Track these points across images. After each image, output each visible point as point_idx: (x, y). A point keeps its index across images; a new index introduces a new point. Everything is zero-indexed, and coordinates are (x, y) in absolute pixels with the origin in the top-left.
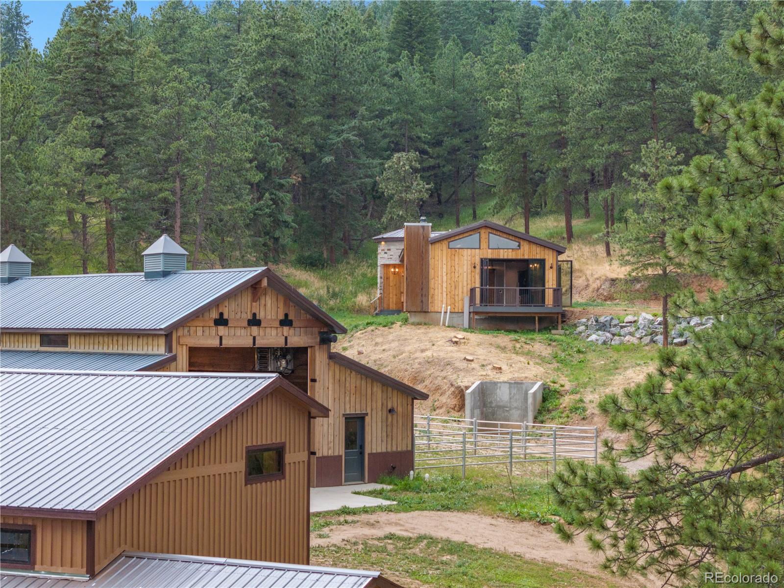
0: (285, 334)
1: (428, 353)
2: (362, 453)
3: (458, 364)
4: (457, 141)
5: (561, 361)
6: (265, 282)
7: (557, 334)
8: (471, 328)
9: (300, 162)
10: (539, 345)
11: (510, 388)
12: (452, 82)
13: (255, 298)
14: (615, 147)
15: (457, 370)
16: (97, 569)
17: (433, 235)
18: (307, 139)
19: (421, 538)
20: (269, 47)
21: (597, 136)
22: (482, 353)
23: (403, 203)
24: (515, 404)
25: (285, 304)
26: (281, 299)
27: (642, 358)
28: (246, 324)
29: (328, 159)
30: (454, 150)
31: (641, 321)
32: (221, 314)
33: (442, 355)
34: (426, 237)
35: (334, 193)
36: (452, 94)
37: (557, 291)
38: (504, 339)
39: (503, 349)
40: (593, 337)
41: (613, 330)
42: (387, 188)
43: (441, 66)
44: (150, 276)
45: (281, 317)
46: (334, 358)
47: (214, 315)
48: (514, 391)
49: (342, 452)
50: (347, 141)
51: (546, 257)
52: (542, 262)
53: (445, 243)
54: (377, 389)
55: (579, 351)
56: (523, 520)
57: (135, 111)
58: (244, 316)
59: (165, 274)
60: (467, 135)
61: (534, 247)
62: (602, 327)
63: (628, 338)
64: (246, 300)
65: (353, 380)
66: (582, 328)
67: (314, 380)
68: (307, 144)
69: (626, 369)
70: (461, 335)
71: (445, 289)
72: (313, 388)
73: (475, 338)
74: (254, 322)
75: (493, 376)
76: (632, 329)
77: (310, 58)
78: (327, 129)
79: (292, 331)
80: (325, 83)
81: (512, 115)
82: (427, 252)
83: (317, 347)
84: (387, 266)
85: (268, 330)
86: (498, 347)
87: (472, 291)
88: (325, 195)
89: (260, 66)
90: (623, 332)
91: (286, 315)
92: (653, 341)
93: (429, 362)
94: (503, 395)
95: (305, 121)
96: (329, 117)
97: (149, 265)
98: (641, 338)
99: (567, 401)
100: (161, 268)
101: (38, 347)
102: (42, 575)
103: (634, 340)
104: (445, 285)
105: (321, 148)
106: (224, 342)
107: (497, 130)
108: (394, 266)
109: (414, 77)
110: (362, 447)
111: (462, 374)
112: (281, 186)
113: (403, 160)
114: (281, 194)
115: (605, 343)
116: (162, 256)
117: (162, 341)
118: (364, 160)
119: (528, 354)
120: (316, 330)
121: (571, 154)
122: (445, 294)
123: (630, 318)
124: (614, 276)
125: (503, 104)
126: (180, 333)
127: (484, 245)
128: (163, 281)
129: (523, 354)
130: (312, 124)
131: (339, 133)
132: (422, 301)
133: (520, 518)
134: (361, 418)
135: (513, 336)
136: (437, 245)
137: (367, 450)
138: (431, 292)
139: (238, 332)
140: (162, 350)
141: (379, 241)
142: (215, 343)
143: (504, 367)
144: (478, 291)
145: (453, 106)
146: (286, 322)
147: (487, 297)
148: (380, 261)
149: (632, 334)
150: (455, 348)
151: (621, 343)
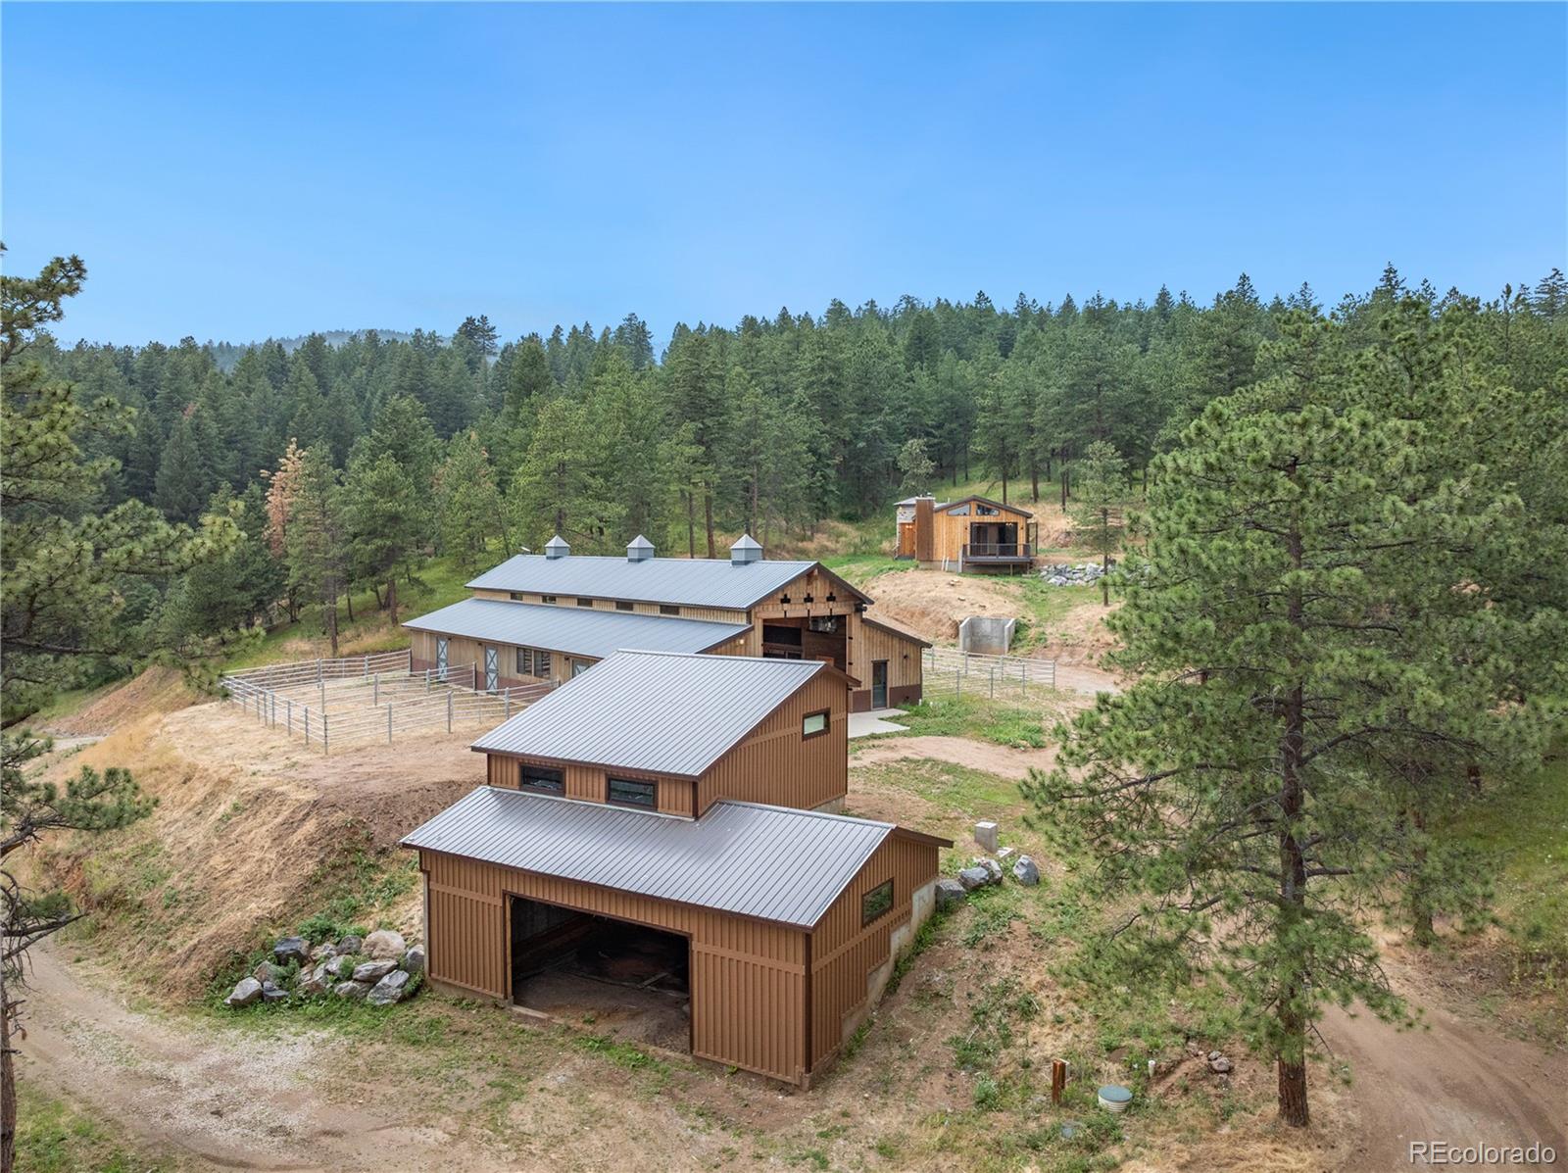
0: (831, 607)
1: (933, 594)
2: (885, 687)
3: (954, 603)
4: (954, 426)
5: (1029, 600)
6: (816, 572)
7: (1027, 578)
8: (964, 573)
9: (842, 447)
10: (1012, 585)
11: (992, 622)
12: (951, 382)
13: (809, 582)
14: (1070, 435)
15: (953, 607)
16: (700, 813)
17: (937, 506)
18: (847, 431)
19: (926, 761)
20: (819, 365)
21: (1056, 426)
22: (971, 594)
23: (915, 476)
24: (995, 636)
25: (830, 586)
26: (828, 583)
27: (1088, 597)
28: (803, 601)
29: (861, 444)
30: (951, 432)
31: (1088, 569)
32: (786, 596)
33: (943, 595)
34: (931, 507)
35: (866, 468)
36: (950, 391)
37: (1026, 548)
38: (988, 582)
39: (987, 590)
40: (1053, 580)
41: (1068, 575)
42: (903, 465)
43: (943, 370)
44: (736, 564)
45: (828, 595)
46: (863, 621)
47: (781, 596)
48: (995, 625)
49: (871, 688)
50: (875, 431)
51: (1019, 521)
52: (1016, 524)
53: (945, 512)
54: (896, 642)
55: (1042, 592)
56: (1001, 744)
57: (725, 417)
58: (802, 596)
59: (746, 563)
60: (961, 421)
61: (1009, 514)
62: (1060, 573)
63: (1078, 581)
64: (803, 584)
65: (878, 637)
66: (1044, 573)
67: (851, 638)
68: (846, 434)
69: (1077, 606)
70: (956, 579)
71: (945, 545)
72: (850, 643)
73: (967, 581)
74: (809, 599)
75: (979, 612)
76: (1081, 575)
77: (849, 371)
78: (860, 423)
79: (835, 604)
80: (860, 389)
81: (995, 410)
82: (932, 517)
83: (853, 615)
84: (903, 524)
85: (819, 604)
86: (983, 588)
87: (965, 546)
88: (859, 471)
89: (813, 378)
90: (1074, 577)
91: (831, 594)
93: (934, 601)
94: (986, 627)
95: (846, 417)
96: (863, 413)
97: (735, 556)
99: (1032, 632)
100: (743, 559)
101: (658, 614)
102: (662, 816)
103: (1083, 583)
104: (944, 541)
105: (856, 436)
106: (788, 614)
107: (983, 421)
108: (909, 525)
109: (923, 379)
110: (885, 683)
111: (957, 611)
112: (829, 465)
113: (915, 444)
114: (828, 471)
115: (1061, 585)
116: (743, 549)
117: (745, 615)
118: (888, 444)
119: (1005, 594)
120: (852, 603)
121: (1037, 439)
122: (944, 548)
123: (1080, 566)
124: (1068, 529)
125: (987, 402)
126: (757, 609)
127: (972, 513)
128: (745, 567)
129: (1001, 594)
130: (850, 419)
131: (869, 426)
132: (928, 553)
133: (998, 742)
134: (885, 663)
135: (994, 579)
136: (940, 513)
137: (889, 686)
138: (935, 546)
139: (798, 607)
140: (744, 622)
141: (897, 506)
142: (782, 615)
143: (988, 606)
144: (969, 548)
145: (951, 399)
146: (831, 598)
147: (975, 551)
148: (898, 521)
149: (1080, 578)
150: (952, 590)
151: (1074, 585)
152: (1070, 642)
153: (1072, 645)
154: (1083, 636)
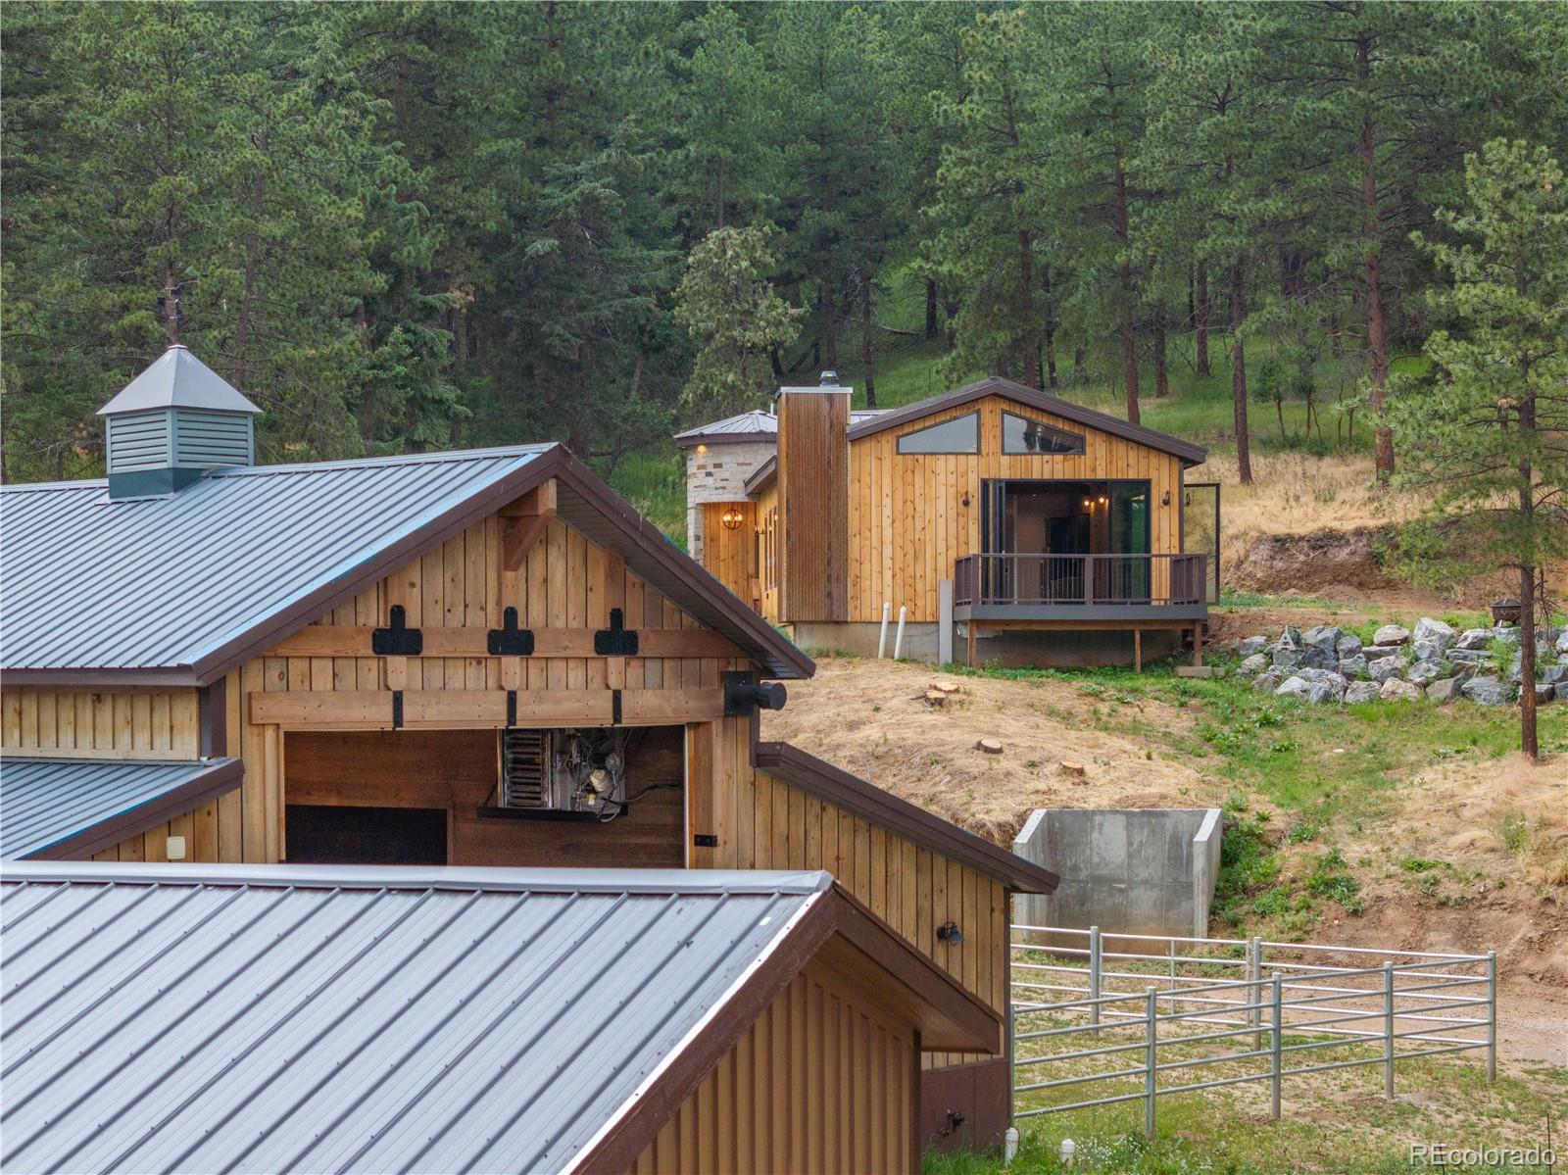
0: (614, 683)
1: (872, 733)
3: (962, 761)
4: (832, 219)
5: (1228, 750)
6: (549, 498)
7: (1195, 674)
8: (957, 664)
9: (473, 257)
10: (1157, 704)
11: (1129, 826)
12: (818, 75)
13: (513, 556)
14: (1274, 205)
15: (962, 778)
17: (856, 419)
18: (488, 198)
21: (1220, 180)
22: (1017, 730)
24: (1144, 874)
25: (611, 575)
26: (598, 556)
27: (1443, 736)
28: (480, 646)
29: (541, 245)
30: (827, 239)
31: (1419, 637)
32: (398, 613)
33: (911, 736)
34: (838, 427)
35: (560, 333)
36: (817, 104)
37: (1184, 566)
38: (1062, 691)
39: (1067, 718)
40: (1294, 684)
41: (1345, 662)
42: (694, 316)
44: (131, 488)
45: (600, 622)
46: (774, 762)
47: (373, 616)
48: (1141, 836)
50: (591, 199)
51: (1153, 475)
52: (1144, 486)
53: (886, 444)
54: (903, 864)
55: (1267, 722)
58: (476, 618)
59: (183, 479)
60: (856, 204)
61: (1121, 448)
62: (1312, 656)
63: (1390, 684)
64: (482, 560)
65: (829, 835)
66: (1255, 660)
67: (707, 841)
68: (488, 208)
69: (1414, 768)
70: (947, 682)
71: (888, 563)
73: (985, 688)
74: (511, 639)
75: (1067, 792)
76: (1401, 662)
78: (538, 175)
79: (635, 670)
80: (531, 59)
81: (998, 138)
82: (841, 462)
83: (716, 727)
84: (709, 508)
85: (557, 669)
86: (1051, 713)
87: (962, 565)
88: (531, 338)
90: (1374, 669)
91: (617, 616)
92: (1460, 692)
93: (880, 756)
94: (1110, 845)
95: (484, 150)
96: (541, 142)
97: (124, 453)
98: (1425, 685)
99: (1291, 860)
100: (167, 460)
103: (1408, 690)
104: (888, 552)
105: (522, 220)
106: (408, 713)
107: (957, 174)
108: (732, 507)
111: (981, 789)
112: (429, 311)
113: (733, 245)
114: (428, 332)
115: (1327, 698)
116: (168, 416)
117: (187, 712)
118: (628, 249)
119: (1135, 729)
120: (711, 667)
121: (1151, 227)
122: (888, 575)
123: (1388, 632)
124: (1280, 529)
125: (973, 110)
126: (253, 682)
127: (990, 444)
128: (173, 503)
129: (1122, 731)
130: (498, 160)
131: (568, 182)
132: (829, 595)
135: (1081, 683)
136: (867, 447)
138: (853, 569)
139: (457, 676)
140: (187, 745)
141: (691, 444)
142: (376, 716)
143: (1091, 769)
144: (976, 567)
145: (820, 134)
146: (615, 640)
147: (999, 586)
148: (694, 497)
149: (1399, 674)
150: (937, 718)
151: (1374, 699)
152: (1450, 889)
153: (1463, 903)
154: (1495, 867)
